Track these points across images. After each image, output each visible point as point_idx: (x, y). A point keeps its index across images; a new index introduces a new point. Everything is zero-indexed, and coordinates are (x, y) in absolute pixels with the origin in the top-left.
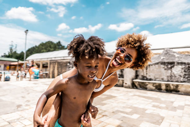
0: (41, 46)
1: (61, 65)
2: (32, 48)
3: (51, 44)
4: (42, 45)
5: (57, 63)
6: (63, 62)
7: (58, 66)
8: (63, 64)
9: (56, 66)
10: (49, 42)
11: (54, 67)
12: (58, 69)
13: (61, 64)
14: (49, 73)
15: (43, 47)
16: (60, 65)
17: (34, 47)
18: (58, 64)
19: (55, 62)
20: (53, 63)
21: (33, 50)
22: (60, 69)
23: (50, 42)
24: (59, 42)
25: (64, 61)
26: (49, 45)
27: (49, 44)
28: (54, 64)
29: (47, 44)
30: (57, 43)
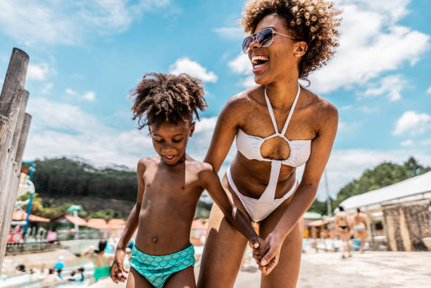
0: (366, 179)
1: (417, 214)
2: (347, 187)
3: (389, 169)
4: (369, 174)
5: (401, 212)
6: (418, 206)
7: (406, 217)
8: (418, 212)
9: (402, 219)
10: (382, 165)
11: (397, 223)
12: (409, 228)
13: (414, 211)
14: (388, 238)
15: (372, 180)
16: (412, 215)
17: (350, 184)
18: (405, 213)
19: (397, 210)
20: (392, 212)
21: (351, 191)
22: (414, 226)
23: (386, 166)
24: (412, 160)
25: (421, 203)
26: (384, 172)
27: (384, 169)
28: (396, 213)
29: (380, 171)
30: (407, 164)
